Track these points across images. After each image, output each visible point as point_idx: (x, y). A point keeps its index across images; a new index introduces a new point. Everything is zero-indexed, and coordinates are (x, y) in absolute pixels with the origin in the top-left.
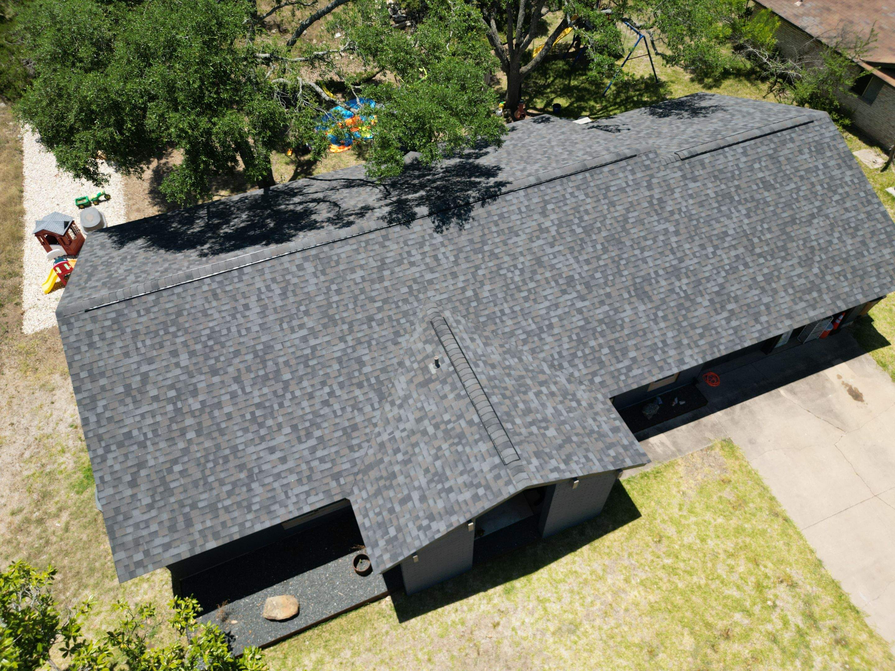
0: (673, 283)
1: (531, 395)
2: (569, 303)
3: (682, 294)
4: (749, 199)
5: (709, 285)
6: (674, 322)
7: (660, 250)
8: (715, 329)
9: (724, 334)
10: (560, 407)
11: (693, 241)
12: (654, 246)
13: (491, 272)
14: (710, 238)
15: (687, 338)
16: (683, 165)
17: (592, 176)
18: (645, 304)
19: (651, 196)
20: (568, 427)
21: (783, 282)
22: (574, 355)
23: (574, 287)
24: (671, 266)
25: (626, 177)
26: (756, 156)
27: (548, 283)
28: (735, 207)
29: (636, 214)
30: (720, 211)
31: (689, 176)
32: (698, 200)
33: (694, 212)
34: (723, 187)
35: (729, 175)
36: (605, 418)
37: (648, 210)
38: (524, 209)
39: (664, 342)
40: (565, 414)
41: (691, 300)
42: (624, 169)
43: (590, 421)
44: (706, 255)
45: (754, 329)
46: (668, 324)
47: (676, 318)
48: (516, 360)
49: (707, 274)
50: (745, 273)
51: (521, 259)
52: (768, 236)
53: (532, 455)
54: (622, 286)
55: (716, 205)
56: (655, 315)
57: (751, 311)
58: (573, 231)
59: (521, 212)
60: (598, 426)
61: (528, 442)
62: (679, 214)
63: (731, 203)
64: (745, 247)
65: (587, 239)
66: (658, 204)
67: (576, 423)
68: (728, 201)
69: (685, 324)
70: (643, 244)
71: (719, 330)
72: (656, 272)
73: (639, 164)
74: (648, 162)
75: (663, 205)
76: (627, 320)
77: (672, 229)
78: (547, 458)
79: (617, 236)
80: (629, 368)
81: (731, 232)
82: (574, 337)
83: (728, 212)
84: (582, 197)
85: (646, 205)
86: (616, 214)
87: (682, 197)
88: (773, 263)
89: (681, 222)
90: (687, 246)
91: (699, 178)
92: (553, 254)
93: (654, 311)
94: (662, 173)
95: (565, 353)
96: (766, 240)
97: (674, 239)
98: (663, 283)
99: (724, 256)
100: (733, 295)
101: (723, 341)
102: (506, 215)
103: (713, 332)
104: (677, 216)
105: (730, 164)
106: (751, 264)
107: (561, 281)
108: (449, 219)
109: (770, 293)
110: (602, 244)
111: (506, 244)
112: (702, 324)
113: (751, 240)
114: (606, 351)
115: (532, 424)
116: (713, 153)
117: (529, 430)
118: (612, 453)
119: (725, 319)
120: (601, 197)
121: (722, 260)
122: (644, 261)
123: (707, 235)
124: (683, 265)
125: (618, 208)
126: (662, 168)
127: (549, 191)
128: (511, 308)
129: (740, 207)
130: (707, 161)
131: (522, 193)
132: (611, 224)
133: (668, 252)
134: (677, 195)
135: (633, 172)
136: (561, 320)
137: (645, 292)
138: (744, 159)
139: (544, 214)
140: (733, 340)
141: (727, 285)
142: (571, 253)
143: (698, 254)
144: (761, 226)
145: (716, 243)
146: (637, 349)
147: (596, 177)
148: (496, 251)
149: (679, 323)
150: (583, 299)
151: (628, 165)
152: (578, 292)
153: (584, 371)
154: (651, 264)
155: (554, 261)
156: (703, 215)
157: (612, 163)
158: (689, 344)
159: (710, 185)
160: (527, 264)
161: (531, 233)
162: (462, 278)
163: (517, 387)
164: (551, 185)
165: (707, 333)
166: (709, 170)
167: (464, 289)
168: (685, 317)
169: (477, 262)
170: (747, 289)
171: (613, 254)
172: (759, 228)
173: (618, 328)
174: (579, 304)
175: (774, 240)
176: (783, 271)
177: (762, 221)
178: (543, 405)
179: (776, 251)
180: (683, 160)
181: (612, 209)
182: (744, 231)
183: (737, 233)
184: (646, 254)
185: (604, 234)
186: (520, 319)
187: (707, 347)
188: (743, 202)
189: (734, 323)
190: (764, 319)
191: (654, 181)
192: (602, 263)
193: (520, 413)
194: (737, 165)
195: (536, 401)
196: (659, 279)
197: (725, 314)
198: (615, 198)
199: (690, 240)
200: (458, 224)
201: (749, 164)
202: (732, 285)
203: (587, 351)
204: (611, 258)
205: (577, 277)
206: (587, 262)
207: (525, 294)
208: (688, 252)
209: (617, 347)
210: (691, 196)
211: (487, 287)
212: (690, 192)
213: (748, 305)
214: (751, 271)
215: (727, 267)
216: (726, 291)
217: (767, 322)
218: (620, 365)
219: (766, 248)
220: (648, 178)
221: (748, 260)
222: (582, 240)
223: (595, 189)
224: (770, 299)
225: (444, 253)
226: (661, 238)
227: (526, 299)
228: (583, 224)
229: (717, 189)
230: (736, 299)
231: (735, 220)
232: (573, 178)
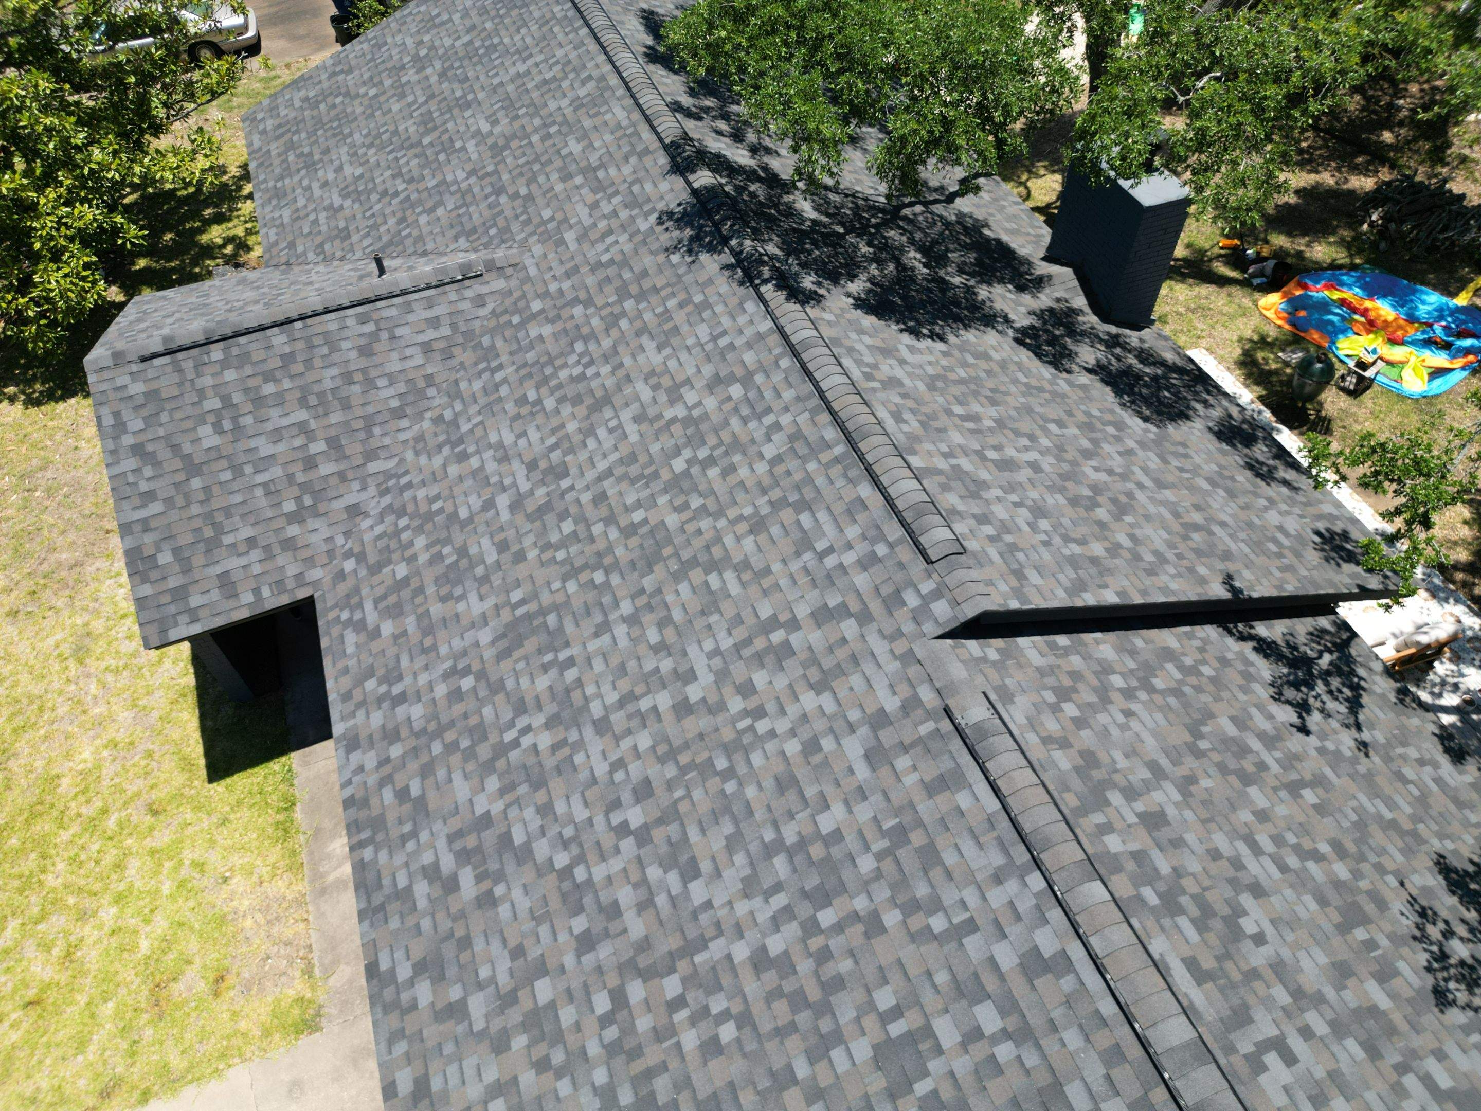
0: (539, 707)
1: (302, 415)
2: (507, 481)
3: (509, 736)
4: (829, 970)
5: (529, 813)
6: (444, 718)
7: (632, 665)
8: (414, 834)
9: (399, 859)
10: (276, 472)
11: (662, 760)
12: (642, 649)
13: (577, 327)
14: (670, 815)
15: (403, 756)
16: (929, 715)
17: (837, 460)
18: (493, 643)
19: (794, 624)
20: (227, 476)
21: (528, 1079)
22: (401, 512)
23: (543, 482)
24: (587, 700)
25: (849, 546)
26: (1035, 1020)
27: (553, 432)
28: (788, 912)
29: (734, 588)
30: (770, 851)
31: (887, 737)
32: (801, 773)
33: (757, 759)
34: (866, 864)
35: (922, 891)
36: (257, 569)
37: (750, 620)
38: (723, 342)
39: (402, 698)
40: (260, 478)
41: (493, 759)
42: (876, 534)
43: (247, 532)
44: (616, 804)
45: (399, 955)
46: (442, 704)
47: (452, 724)
48: (395, 403)
49: (560, 807)
50: (563, 937)
51: (605, 370)
52: (690, 1040)
53: (154, 385)
54: (540, 581)
55: (790, 835)
56: (467, 671)
57: (449, 951)
58: (677, 452)
59: (714, 339)
60: (234, 545)
61: (181, 384)
62: (746, 713)
63: (805, 894)
64: (645, 945)
65: (656, 486)
66: (770, 648)
67: (238, 498)
68: (812, 881)
69: (437, 748)
70: (648, 618)
71: (411, 846)
72: (571, 662)
73: (899, 577)
74: (912, 600)
75: (769, 660)
76: (461, 607)
77: (694, 693)
78: (145, 412)
79: (667, 551)
80: (360, 626)
81: (698, 891)
82: (435, 506)
83: (767, 883)
84: (769, 451)
85: (765, 611)
86: (729, 540)
87: (804, 718)
88: (594, 1049)
89: (720, 719)
90: (644, 741)
91: (885, 771)
92: (620, 426)
93: (476, 666)
94: (879, 647)
95: (407, 495)
96: (672, 1031)
97: (664, 700)
98: (543, 683)
99: (615, 865)
100: (499, 890)
101: (383, 856)
102: (706, 314)
103: (407, 828)
104: (736, 704)
105: (971, 896)
106: (588, 959)
107: (556, 456)
108: (690, 224)
109: (496, 1025)
110: (645, 521)
111: (638, 334)
112: (431, 795)
113: (672, 970)
114: (402, 570)
115: (226, 400)
116: (1004, 823)
117: (210, 393)
118: (165, 558)
119: (436, 865)
120: (776, 494)
121: (603, 858)
122: (604, 628)
123: (683, 807)
124: (588, 732)
125: (749, 543)
126: (901, 647)
127: (777, 378)
128: (505, 381)
129: (792, 930)
130: (963, 800)
131: (766, 325)
132: (699, 532)
133: (624, 685)
134: (809, 701)
135: (868, 562)
136: (474, 473)
137: (519, 642)
138: (1007, 958)
139: (716, 383)
140: (380, 886)
141: (528, 874)
142: (621, 461)
143: (619, 776)
144: (726, 1015)
145: (658, 834)
146: (396, 637)
147: (835, 471)
148: (624, 324)
149: (439, 733)
150: (515, 506)
151: (891, 546)
152: (531, 492)
153: (368, 537)
154: (592, 646)
155: (602, 433)
156: (751, 792)
157: (889, 501)
158: (388, 760)
159: (864, 813)
160: (594, 384)
161: (667, 371)
162: (566, 285)
163: (316, 388)
164: (797, 376)
165: (407, 807)
166: (925, 808)
167: (546, 295)
168: (450, 748)
169: (599, 301)
170: (512, 943)
171: (619, 552)
172: (717, 1005)
173: (444, 591)
174: (503, 501)
175: (674, 1064)
176: (564, 1087)
177: (745, 1020)
178: (277, 435)
179: (638, 1066)
180: (947, 712)
181: (743, 527)
182: (702, 943)
183: (695, 915)
184: (620, 631)
185: (672, 520)
186: (482, 401)
187: (375, 812)
188: (816, 943)
189: (422, 889)
190: (424, 993)
191: (849, 628)
192: (597, 529)
193: (251, 383)
194: (971, 926)
195: (285, 422)
196: (553, 673)
197: (447, 863)
198: (775, 530)
199: (662, 749)
200: (680, 242)
201: (990, 983)
202: (526, 889)
203: (405, 536)
204: (610, 549)
205: (565, 484)
206: (601, 498)
207: (532, 395)
208: (626, 744)
209: (406, 594)
210: (812, 746)
211: (547, 330)
212: (827, 744)
213: (465, 943)
214: (569, 960)
215: (580, 874)
216: (510, 868)
217: (414, 1006)
218: (368, 606)
219: (643, 1024)
220: (854, 606)
221: (604, 952)
222: (656, 475)
223: (798, 476)
224: (478, 1026)
225: (617, 242)
226: (666, 665)
227: (522, 401)
228: (695, 470)
229: (850, 838)
230: (487, 901)
231: (742, 908)
232: (825, 417)
